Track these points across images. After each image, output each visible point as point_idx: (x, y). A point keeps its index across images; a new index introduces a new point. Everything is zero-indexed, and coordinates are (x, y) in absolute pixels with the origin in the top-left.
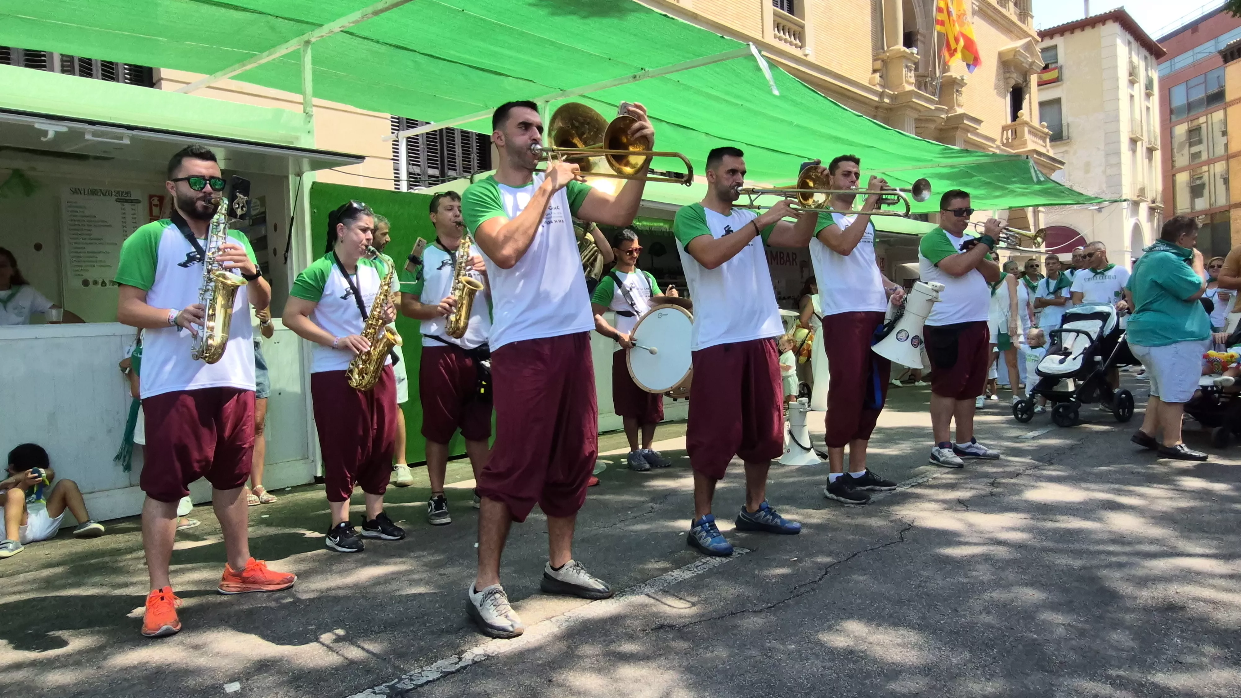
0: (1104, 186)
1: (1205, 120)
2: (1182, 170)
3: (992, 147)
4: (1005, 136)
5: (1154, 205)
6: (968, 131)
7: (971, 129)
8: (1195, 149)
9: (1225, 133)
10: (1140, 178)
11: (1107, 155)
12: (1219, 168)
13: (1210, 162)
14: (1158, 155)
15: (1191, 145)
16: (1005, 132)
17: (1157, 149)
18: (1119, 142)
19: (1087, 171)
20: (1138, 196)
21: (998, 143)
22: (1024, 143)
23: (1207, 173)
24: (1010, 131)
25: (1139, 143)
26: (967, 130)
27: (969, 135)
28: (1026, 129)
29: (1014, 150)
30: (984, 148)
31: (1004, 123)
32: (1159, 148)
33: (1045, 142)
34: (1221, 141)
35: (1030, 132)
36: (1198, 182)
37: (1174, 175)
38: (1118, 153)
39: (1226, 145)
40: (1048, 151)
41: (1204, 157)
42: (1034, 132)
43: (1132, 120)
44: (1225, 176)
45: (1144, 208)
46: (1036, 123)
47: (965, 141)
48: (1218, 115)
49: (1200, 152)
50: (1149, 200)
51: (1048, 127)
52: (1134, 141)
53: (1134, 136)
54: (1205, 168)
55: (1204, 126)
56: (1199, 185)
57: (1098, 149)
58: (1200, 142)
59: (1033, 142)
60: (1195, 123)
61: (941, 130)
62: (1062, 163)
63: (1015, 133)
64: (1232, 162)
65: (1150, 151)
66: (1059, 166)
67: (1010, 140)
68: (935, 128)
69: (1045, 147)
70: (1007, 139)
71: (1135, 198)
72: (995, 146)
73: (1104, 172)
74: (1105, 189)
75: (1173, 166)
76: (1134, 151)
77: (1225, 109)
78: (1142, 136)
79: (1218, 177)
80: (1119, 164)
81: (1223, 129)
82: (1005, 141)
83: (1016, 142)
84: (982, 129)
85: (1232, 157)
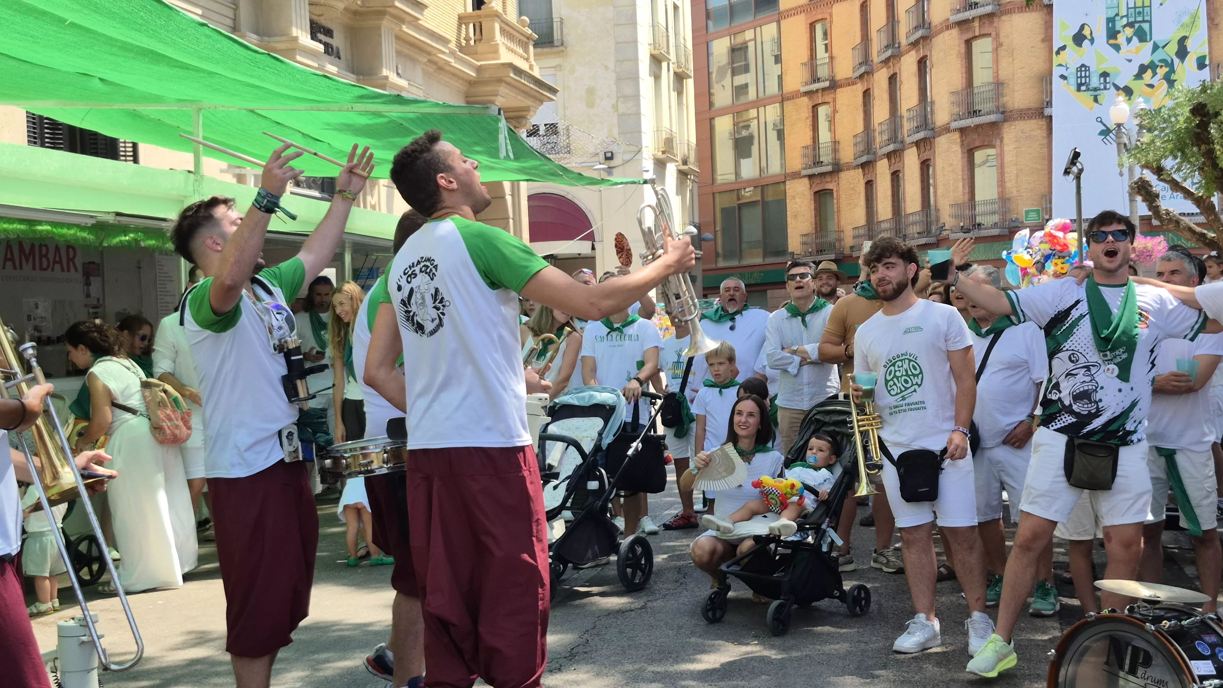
0: (615, 131)
1: (753, 37)
2: (723, 112)
3: (444, 53)
4: (463, 35)
5: (685, 168)
6: (403, 21)
7: (408, 18)
8: (740, 80)
9: (778, 59)
10: (666, 123)
11: (619, 79)
12: (772, 113)
13: (760, 103)
14: (690, 85)
15: (733, 74)
16: (463, 26)
17: (690, 77)
18: (636, 60)
19: (591, 104)
20: (663, 152)
21: (453, 46)
22: (495, 51)
23: (756, 121)
24: (471, 26)
25: (664, 65)
26: (400, 18)
27: (404, 28)
28: (497, 26)
29: (478, 61)
30: (429, 54)
31: (461, 11)
32: (692, 74)
33: (526, 51)
34: (774, 70)
35: (502, 31)
36: (744, 133)
37: (712, 119)
38: (635, 78)
39: (780, 78)
40: (531, 67)
41: (752, 94)
42: (508, 31)
43: (654, 25)
44: (779, 128)
45: (671, 170)
46: (512, 15)
47: (398, 38)
48: (769, 30)
49: (746, 86)
50: (679, 159)
51: (530, 26)
52: (656, 60)
53: (656, 52)
54: (753, 113)
55: (751, 45)
56: (744, 137)
57: (607, 68)
58: (746, 69)
59: (508, 49)
60: (739, 39)
61: (355, 13)
62: (554, 91)
63: (479, 29)
64: (789, 106)
65: (680, 78)
66: (548, 95)
67: (472, 42)
68: (346, 9)
69: (527, 60)
70: (467, 39)
71: (660, 155)
72: (447, 51)
73: (615, 107)
74: (617, 136)
75: (711, 104)
76: (657, 77)
77: (778, 22)
78: (668, 53)
79: (770, 127)
80: (636, 97)
81: (776, 53)
82: (464, 43)
83: (481, 47)
84: (428, 19)
85: (788, 99)
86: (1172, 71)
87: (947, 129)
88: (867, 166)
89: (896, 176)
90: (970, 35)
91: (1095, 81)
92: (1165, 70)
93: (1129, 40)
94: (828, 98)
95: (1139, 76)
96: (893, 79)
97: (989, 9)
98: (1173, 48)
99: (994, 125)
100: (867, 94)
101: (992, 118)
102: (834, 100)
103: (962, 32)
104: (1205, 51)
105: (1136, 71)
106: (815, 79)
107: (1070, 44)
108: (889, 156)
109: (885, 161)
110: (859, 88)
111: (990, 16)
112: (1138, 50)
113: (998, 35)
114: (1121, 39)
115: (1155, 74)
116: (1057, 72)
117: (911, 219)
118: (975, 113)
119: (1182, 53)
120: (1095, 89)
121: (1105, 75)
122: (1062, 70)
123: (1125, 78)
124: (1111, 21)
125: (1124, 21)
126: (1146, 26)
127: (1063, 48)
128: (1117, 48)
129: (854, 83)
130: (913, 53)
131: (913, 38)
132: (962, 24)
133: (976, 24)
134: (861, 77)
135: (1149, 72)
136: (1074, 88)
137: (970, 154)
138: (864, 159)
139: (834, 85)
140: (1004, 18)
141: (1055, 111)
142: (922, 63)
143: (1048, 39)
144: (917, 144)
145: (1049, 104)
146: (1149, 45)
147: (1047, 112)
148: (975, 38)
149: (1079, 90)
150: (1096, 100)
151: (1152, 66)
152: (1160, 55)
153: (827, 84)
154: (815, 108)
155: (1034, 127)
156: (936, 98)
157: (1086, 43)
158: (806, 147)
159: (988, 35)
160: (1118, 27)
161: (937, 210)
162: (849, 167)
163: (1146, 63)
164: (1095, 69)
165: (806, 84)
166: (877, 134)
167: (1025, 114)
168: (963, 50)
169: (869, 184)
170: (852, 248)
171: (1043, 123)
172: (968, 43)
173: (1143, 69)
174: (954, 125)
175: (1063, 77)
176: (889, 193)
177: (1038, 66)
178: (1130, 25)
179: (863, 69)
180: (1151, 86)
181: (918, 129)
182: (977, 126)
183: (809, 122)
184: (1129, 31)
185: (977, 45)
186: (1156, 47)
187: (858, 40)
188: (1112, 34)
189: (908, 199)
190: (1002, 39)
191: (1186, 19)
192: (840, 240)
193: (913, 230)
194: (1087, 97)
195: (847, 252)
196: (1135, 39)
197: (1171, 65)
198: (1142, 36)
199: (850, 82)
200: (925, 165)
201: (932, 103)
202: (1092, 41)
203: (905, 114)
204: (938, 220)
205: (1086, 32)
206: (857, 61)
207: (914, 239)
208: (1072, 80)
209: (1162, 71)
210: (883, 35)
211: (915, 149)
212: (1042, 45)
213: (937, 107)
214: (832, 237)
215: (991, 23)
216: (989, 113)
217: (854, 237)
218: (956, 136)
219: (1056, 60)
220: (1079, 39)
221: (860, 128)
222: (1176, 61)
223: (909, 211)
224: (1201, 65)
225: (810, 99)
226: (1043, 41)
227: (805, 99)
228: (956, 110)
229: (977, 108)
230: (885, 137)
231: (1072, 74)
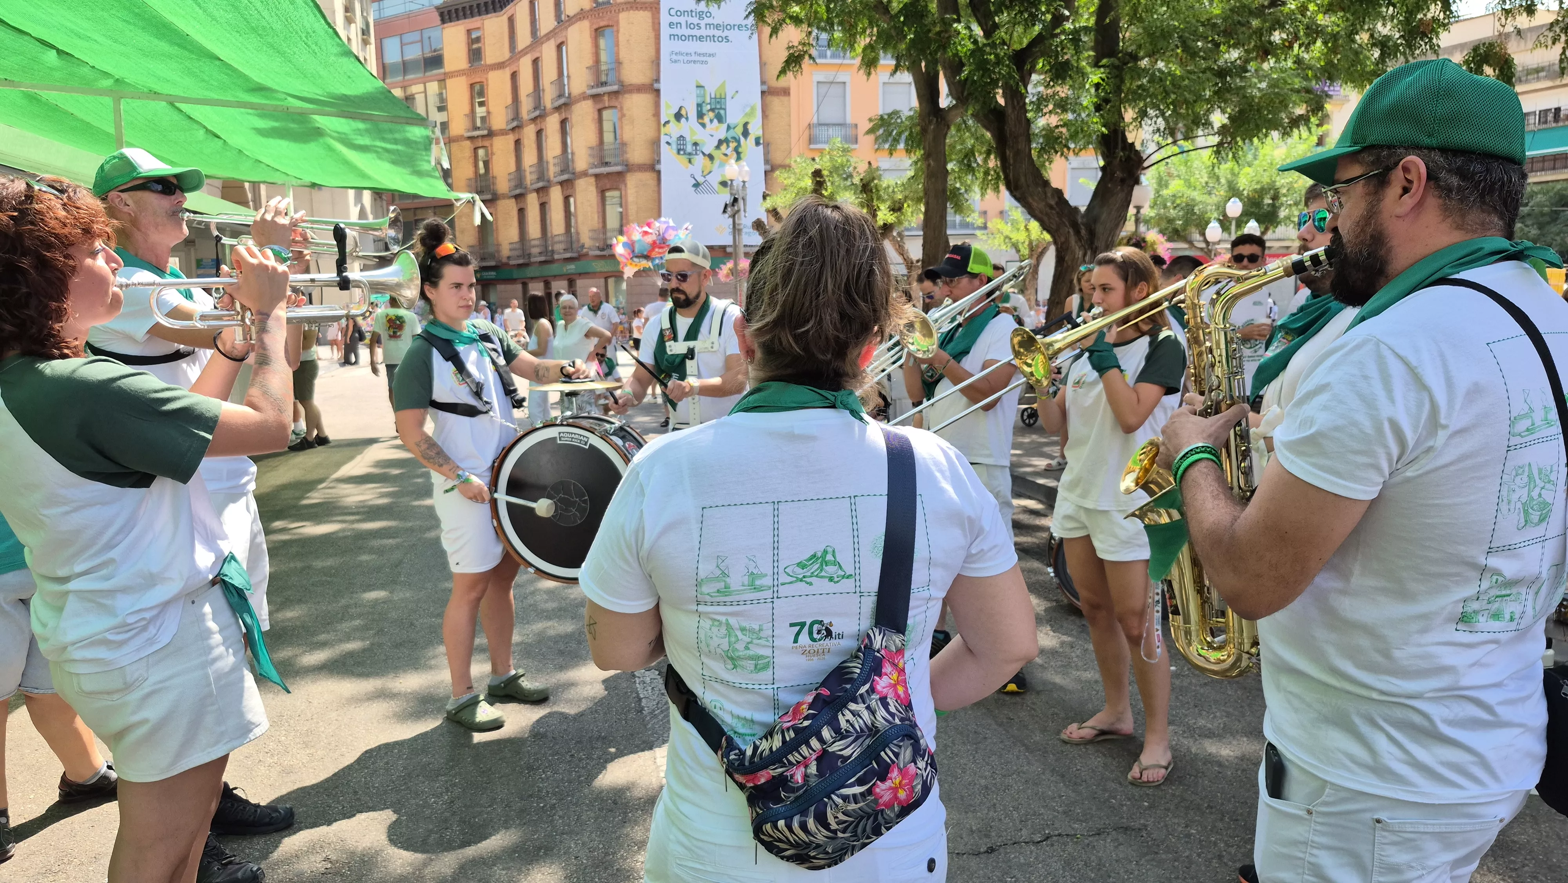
1: (423, 90)
39: (445, 124)
48: (434, 87)
60: (409, 91)
64: (454, 146)
77: (443, 80)
81: (439, 104)
85: (454, 141)
86: (739, 145)
87: (585, 174)
88: (520, 197)
89: (543, 206)
90: (600, 106)
91: (689, 148)
92: (735, 144)
93: (711, 121)
94: (486, 143)
95: (718, 147)
96: (539, 133)
97: (615, 88)
98: (739, 130)
99: (620, 174)
100: (518, 143)
101: (618, 168)
102: (491, 145)
103: (595, 102)
104: (759, 133)
105: (716, 144)
106: (476, 128)
107: (673, 119)
108: (538, 191)
109: (535, 195)
110: (511, 138)
111: (616, 93)
112: (717, 128)
113: (622, 108)
114: (706, 120)
115: (728, 146)
116: (664, 139)
117: (557, 239)
118: (607, 164)
119: (746, 133)
120: (690, 154)
121: (696, 144)
122: (667, 139)
123: (709, 148)
124: (699, 105)
125: (709, 107)
126: (722, 112)
127: (667, 122)
128: (704, 125)
129: (507, 134)
130: (556, 115)
131: (557, 104)
132: (596, 97)
133: (606, 98)
134: (513, 129)
135: (724, 145)
136: (675, 151)
137: (602, 193)
138: (518, 192)
139: (491, 134)
140: (627, 96)
141: (663, 167)
142: (563, 122)
143: (657, 114)
144: (562, 183)
145: (659, 162)
146: (725, 126)
147: (657, 167)
148: (605, 108)
149: (679, 153)
150: (690, 161)
151: (726, 141)
152: (731, 133)
153: (485, 132)
154: (476, 149)
155: (647, 177)
156: (575, 150)
157: (683, 120)
158: (470, 179)
159: (615, 107)
160: (704, 111)
161: (578, 233)
162: (505, 197)
163: (722, 137)
164: (690, 139)
165: (469, 131)
166: (528, 174)
167: (641, 168)
168: (596, 117)
169: (521, 212)
170: (509, 258)
171: (654, 175)
172: (600, 111)
173: (720, 142)
174: (591, 171)
175: (668, 143)
176: (538, 218)
177: (651, 133)
178: (712, 110)
179: (515, 124)
180: (726, 155)
181: (563, 172)
182: (608, 174)
183: (472, 160)
184: (711, 115)
185: (606, 114)
186: (729, 128)
187: (509, 100)
188: (700, 115)
189: (554, 224)
190: (625, 111)
191: (748, 110)
192: (498, 251)
193: (559, 247)
194: (684, 159)
195: (504, 260)
196: (715, 121)
197: (738, 141)
198: (720, 119)
199: (503, 132)
200: (566, 199)
201: (573, 154)
202: (687, 119)
203: (551, 161)
204: (578, 241)
205: (683, 112)
206: (511, 116)
207: (559, 253)
208: (674, 146)
209: (733, 145)
210: (530, 99)
211: (559, 187)
212: (653, 119)
213: (576, 158)
214: (491, 249)
215: (617, 98)
216: (616, 165)
217: (511, 250)
218: (592, 180)
219: (663, 130)
220: (678, 116)
221: (512, 168)
222: (742, 139)
223: (556, 232)
224: (757, 143)
225: (472, 142)
226: (654, 115)
227: (468, 143)
228: (592, 161)
229: (607, 160)
230: (534, 177)
231: (673, 141)
